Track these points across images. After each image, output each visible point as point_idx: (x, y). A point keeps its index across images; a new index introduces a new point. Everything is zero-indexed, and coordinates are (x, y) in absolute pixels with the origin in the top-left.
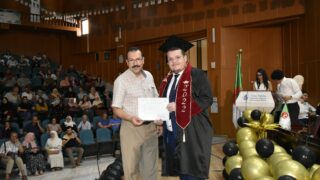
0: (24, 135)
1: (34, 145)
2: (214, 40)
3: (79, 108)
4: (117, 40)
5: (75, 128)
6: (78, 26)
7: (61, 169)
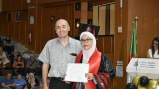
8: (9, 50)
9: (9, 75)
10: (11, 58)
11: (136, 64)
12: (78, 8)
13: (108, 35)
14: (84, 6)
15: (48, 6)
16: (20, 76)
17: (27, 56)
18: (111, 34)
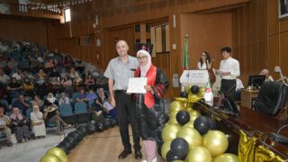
0: (12, 110)
1: (21, 117)
2: (175, 26)
3: (61, 85)
4: (94, 26)
5: (56, 103)
6: (61, 14)
7: (43, 137)
8: (81, 70)
9: (82, 91)
10: (83, 77)
11: (188, 76)
12: (138, 30)
13: (164, 52)
14: (143, 28)
15: (111, 30)
16: (91, 92)
17: (96, 74)
18: (167, 50)
